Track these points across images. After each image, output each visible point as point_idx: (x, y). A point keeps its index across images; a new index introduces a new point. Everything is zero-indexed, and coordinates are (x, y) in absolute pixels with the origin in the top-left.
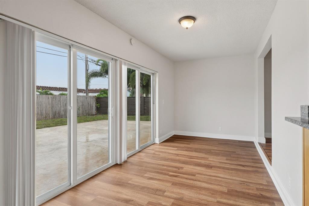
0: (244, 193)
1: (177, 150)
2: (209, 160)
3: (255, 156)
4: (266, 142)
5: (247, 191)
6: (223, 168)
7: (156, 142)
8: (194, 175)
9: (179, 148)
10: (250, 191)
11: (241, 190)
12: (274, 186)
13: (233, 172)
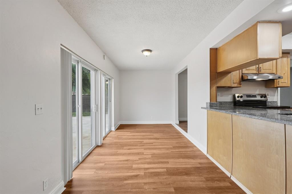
0: (180, 147)
1: (131, 133)
2: (154, 136)
3: (176, 131)
4: (179, 123)
5: (181, 145)
6: (164, 138)
7: (112, 130)
8: (152, 144)
9: (131, 132)
10: (182, 145)
11: (178, 146)
12: (191, 142)
13: (170, 139)
